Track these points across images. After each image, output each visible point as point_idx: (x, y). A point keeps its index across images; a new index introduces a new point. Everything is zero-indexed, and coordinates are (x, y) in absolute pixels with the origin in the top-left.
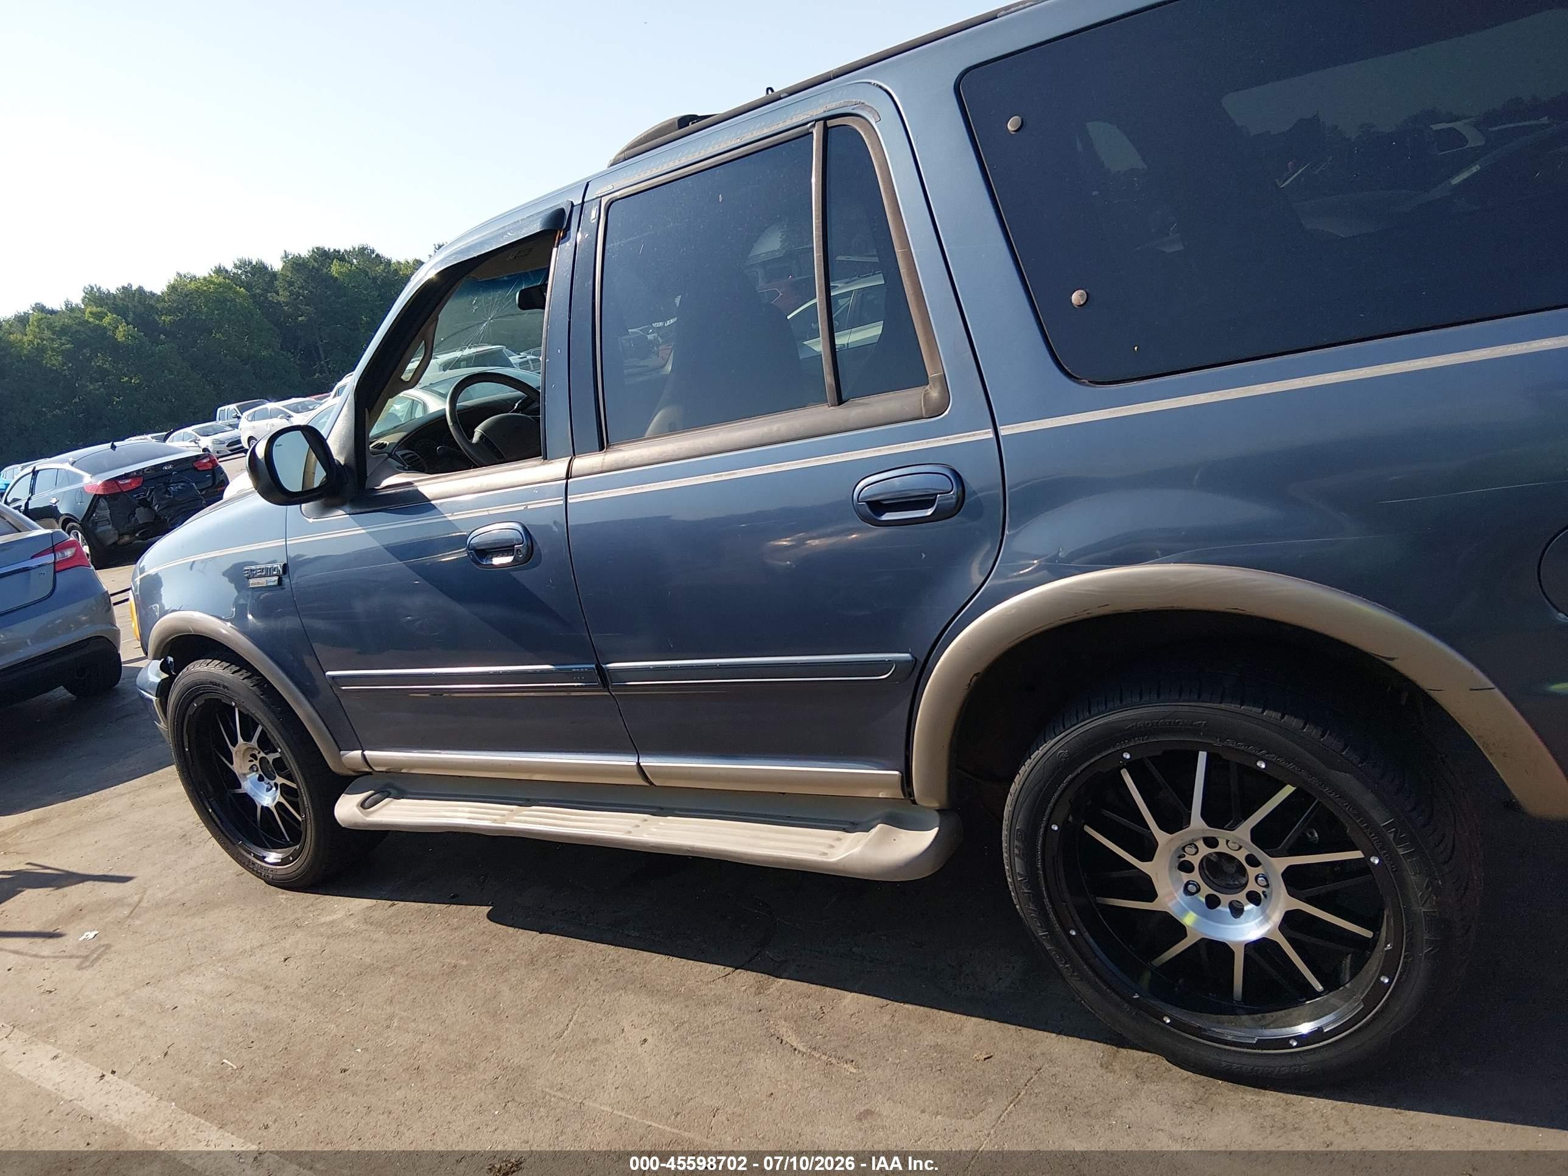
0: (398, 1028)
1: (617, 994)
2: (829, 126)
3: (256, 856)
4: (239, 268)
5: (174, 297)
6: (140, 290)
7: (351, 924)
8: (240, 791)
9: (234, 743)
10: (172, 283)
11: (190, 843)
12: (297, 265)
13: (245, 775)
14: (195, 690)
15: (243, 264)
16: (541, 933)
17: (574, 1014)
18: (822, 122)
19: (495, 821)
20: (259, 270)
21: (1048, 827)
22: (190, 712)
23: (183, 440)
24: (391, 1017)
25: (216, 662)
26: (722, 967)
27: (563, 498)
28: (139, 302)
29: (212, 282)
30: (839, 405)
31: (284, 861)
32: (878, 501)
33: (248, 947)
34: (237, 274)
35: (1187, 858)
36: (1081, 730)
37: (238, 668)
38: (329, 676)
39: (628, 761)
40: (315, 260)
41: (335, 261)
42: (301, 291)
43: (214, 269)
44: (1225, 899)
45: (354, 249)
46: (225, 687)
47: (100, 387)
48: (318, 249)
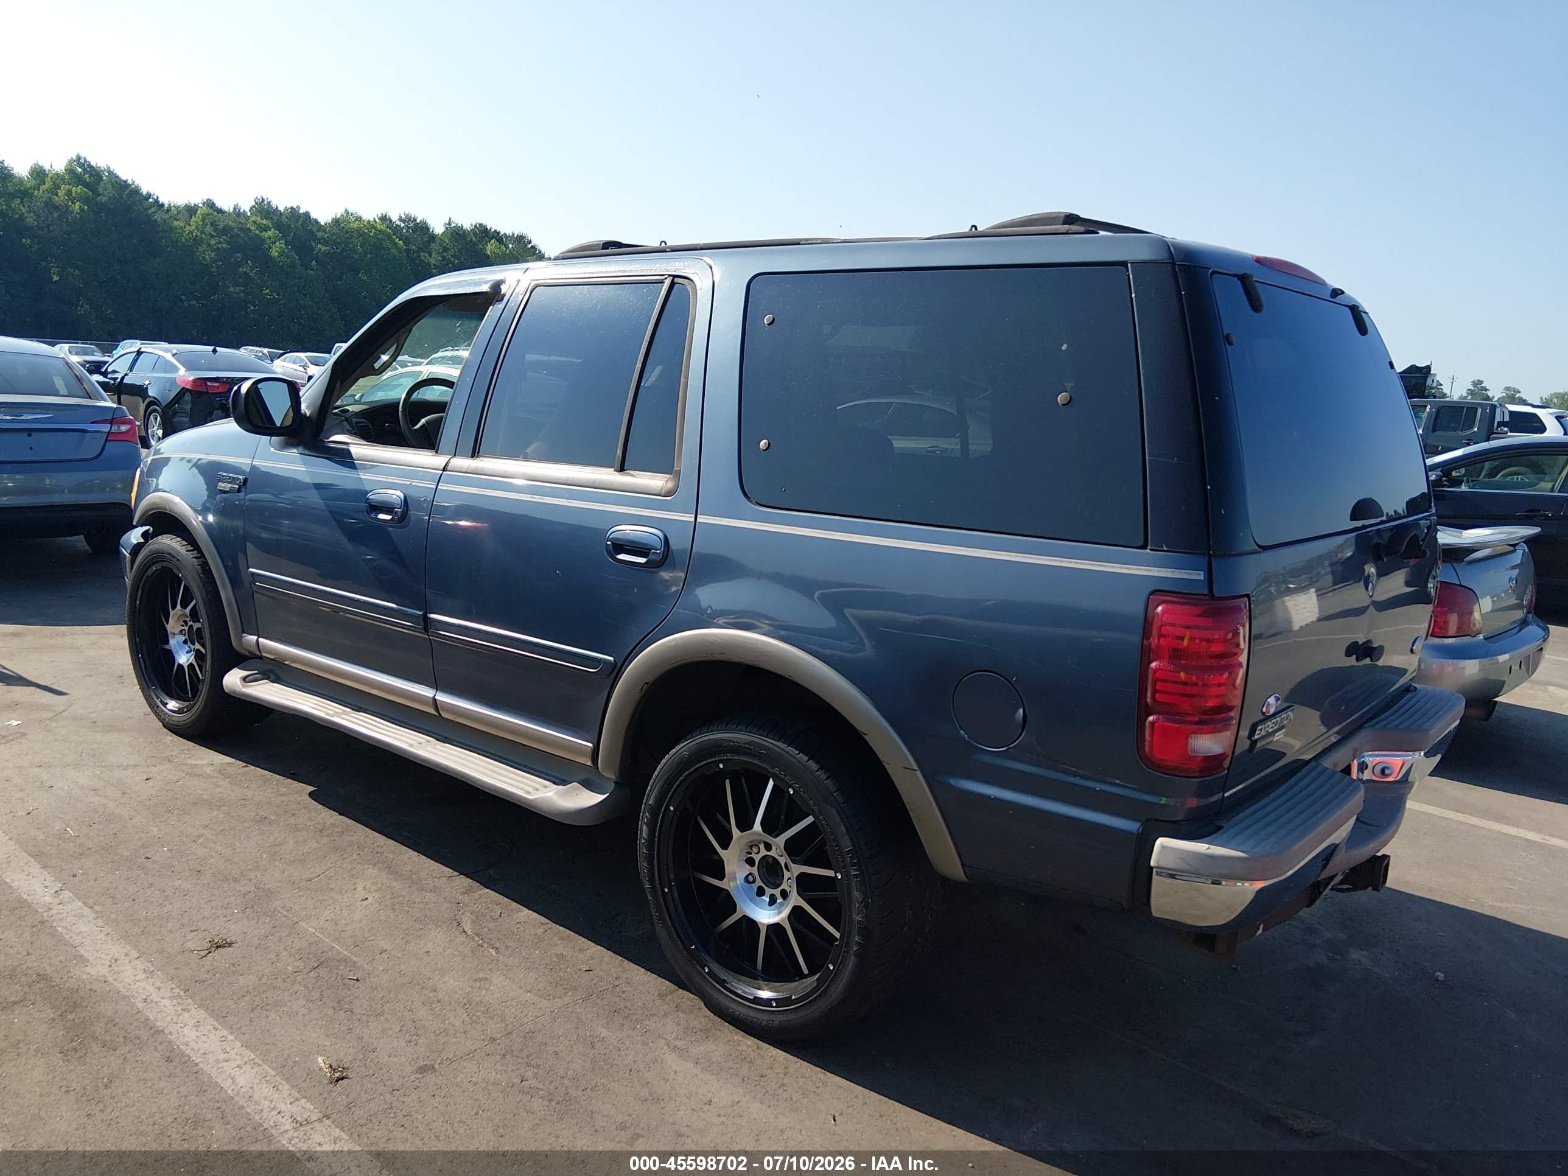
0: (201, 843)
1: (367, 866)
2: (675, 281)
3: (162, 702)
4: (404, 221)
5: (335, 230)
6: (307, 215)
7: (208, 770)
8: (167, 647)
9: (174, 607)
10: (339, 216)
11: (122, 683)
12: (458, 234)
13: (174, 634)
14: (158, 557)
15: (408, 219)
16: (340, 814)
17: (328, 870)
18: (671, 278)
19: (327, 714)
20: (421, 229)
21: (667, 807)
22: (149, 572)
23: (294, 363)
24: (200, 837)
25: (179, 539)
26: (452, 871)
27: (436, 483)
28: (302, 225)
29: (374, 227)
30: (620, 471)
31: (180, 711)
32: (621, 545)
33: (126, 763)
34: (400, 226)
35: (753, 855)
36: (700, 740)
37: (192, 548)
38: (251, 572)
39: (427, 692)
40: (475, 235)
41: (493, 241)
42: (452, 259)
43: (380, 215)
44: (769, 891)
45: (513, 234)
46: (178, 560)
47: (242, 291)
48: (481, 225)
